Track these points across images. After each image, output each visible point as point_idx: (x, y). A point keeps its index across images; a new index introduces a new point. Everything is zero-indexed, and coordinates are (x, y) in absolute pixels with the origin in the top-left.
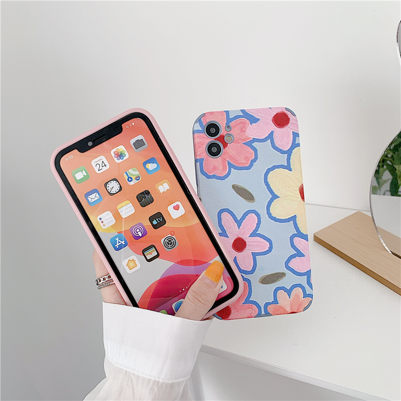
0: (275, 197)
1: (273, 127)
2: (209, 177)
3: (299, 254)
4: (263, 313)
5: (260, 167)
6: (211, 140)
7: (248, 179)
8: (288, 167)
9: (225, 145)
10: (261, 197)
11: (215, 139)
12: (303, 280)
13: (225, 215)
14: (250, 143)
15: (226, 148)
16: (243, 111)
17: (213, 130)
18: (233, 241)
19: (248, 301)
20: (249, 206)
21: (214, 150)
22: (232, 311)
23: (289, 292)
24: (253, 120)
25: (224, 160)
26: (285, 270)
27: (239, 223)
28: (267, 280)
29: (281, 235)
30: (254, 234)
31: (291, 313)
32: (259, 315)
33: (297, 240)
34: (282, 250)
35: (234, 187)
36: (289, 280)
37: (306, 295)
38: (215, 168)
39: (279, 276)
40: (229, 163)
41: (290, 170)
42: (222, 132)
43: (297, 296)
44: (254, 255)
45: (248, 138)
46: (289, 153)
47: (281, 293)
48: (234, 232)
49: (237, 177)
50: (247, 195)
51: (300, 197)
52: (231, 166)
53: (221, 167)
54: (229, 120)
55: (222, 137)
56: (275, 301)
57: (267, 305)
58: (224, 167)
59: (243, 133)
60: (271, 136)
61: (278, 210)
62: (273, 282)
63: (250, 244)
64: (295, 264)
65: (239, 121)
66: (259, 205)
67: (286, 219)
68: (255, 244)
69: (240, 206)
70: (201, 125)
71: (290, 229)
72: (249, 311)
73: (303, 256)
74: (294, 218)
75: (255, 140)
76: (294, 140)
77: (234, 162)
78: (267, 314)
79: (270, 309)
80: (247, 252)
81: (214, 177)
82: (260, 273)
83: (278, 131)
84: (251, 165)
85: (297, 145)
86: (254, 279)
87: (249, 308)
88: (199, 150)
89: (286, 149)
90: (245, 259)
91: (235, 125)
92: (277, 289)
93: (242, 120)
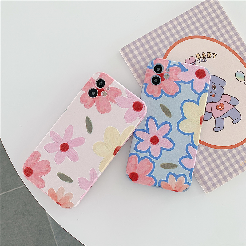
0: (184, 118)
1: (194, 77)
2: (148, 95)
3: (190, 157)
4: (157, 185)
5: (180, 98)
6: (156, 74)
7: (172, 104)
8: (197, 103)
9: (163, 79)
10: (176, 115)
11: (158, 75)
12: (187, 173)
13: (151, 120)
14: (178, 83)
15: (163, 82)
16: (179, 63)
17: (158, 69)
18: (152, 137)
19: (150, 175)
20: (167, 119)
21: (156, 81)
22: (139, 178)
23: (177, 177)
24: (184, 70)
25: (160, 88)
26: (178, 164)
27: (158, 127)
28: (165, 166)
29: (181, 142)
30: (165, 136)
31: (174, 191)
32: (155, 185)
33: (190, 148)
34: (180, 151)
35: (161, 106)
36: (178, 170)
37: (186, 183)
38: (153, 91)
39: (173, 166)
40: (162, 90)
41: (198, 105)
42: (164, 71)
43: (181, 181)
44: (162, 149)
45: (178, 79)
46: (200, 94)
47: (171, 177)
48: (153, 132)
49: (164, 100)
50: (167, 112)
51: (200, 122)
52: (163, 92)
53: (157, 92)
54: (170, 66)
55: (163, 74)
56: (167, 181)
57: (161, 181)
58: (159, 92)
59: (175, 75)
60: (192, 82)
61: (184, 126)
62: (168, 168)
63: (161, 141)
64: (185, 161)
65: (175, 68)
66: (173, 120)
67: (187, 133)
68: (164, 143)
69: (162, 117)
70: (152, 64)
71: (188, 140)
72: (149, 181)
73: (192, 158)
74: (192, 134)
75: (182, 81)
76: (205, 88)
77: (165, 91)
78: (159, 186)
79: (162, 184)
80: (158, 146)
81: (151, 96)
82: (162, 161)
83: (197, 80)
84: (175, 95)
85: (206, 91)
86: (158, 163)
87: (150, 179)
88: (147, 78)
89: (199, 92)
90: (155, 149)
91: (172, 70)
92: (170, 173)
93: (177, 68)
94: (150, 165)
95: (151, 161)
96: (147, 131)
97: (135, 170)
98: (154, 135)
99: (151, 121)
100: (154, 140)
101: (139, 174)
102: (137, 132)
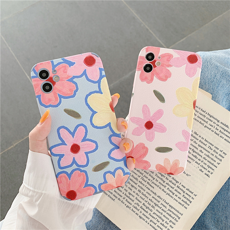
0: (94, 113)
1: (85, 66)
2: (46, 107)
4: (98, 191)
5: (81, 95)
6: (44, 81)
7: (76, 104)
8: (100, 92)
9: (54, 83)
10: (85, 114)
11: (46, 81)
12: (122, 164)
13: (61, 131)
14: (71, 80)
15: (55, 86)
17: (44, 75)
18: (71, 147)
19: (87, 185)
20: (78, 121)
21: (47, 88)
22: (77, 194)
23: (113, 173)
24: (71, 64)
25: (55, 94)
26: (109, 160)
27: (73, 134)
28: (97, 169)
29: (102, 137)
30: (84, 140)
31: (117, 187)
32: (96, 193)
33: (113, 138)
34: (105, 147)
35: (66, 111)
36: (112, 166)
37: (125, 174)
38: (50, 100)
39: (105, 164)
40: (59, 95)
41: (102, 93)
42: (51, 75)
43: (119, 175)
44: (87, 153)
45: (69, 76)
46: (99, 82)
47: (108, 176)
48: (70, 141)
49: (66, 104)
50: (75, 115)
51: (111, 110)
52: (61, 97)
53: (54, 99)
54: (54, 66)
55: (51, 78)
56: (105, 182)
57: (100, 185)
58: (56, 99)
59: (65, 74)
60: (85, 73)
62: (102, 169)
63: (82, 147)
64: (115, 154)
65: (61, 66)
66: (85, 119)
67: (104, 126)
68: (86, 146)
69: (71, 122)
70: (35, 73)
71: (107, 132)
72: (89, 191)
74: (109, 125)
75: (74, 77)
76: (101, 73)
77: (62, 94)
78: (101, 191)
79: (103, 187)
80: (82, 152)
81: (50, 106)
82: (92, 165)
83: (89, 69)
84: (75, 94)
85: (103, 77)
86: (89, 169)
87: (88, 189)
88: (37, 89)
89: (96, 80)
90: (80, 157)
91: (59, 69)
92: (105, 173)
93: (63, 65)
94: (82, 176)
95: (81, 171)
96: (63, 143)
97: (70, 188)
98: (72, 144)
99: (63, 131)
100: (75, 149)
101: (75, 190)
102: (53, 149)
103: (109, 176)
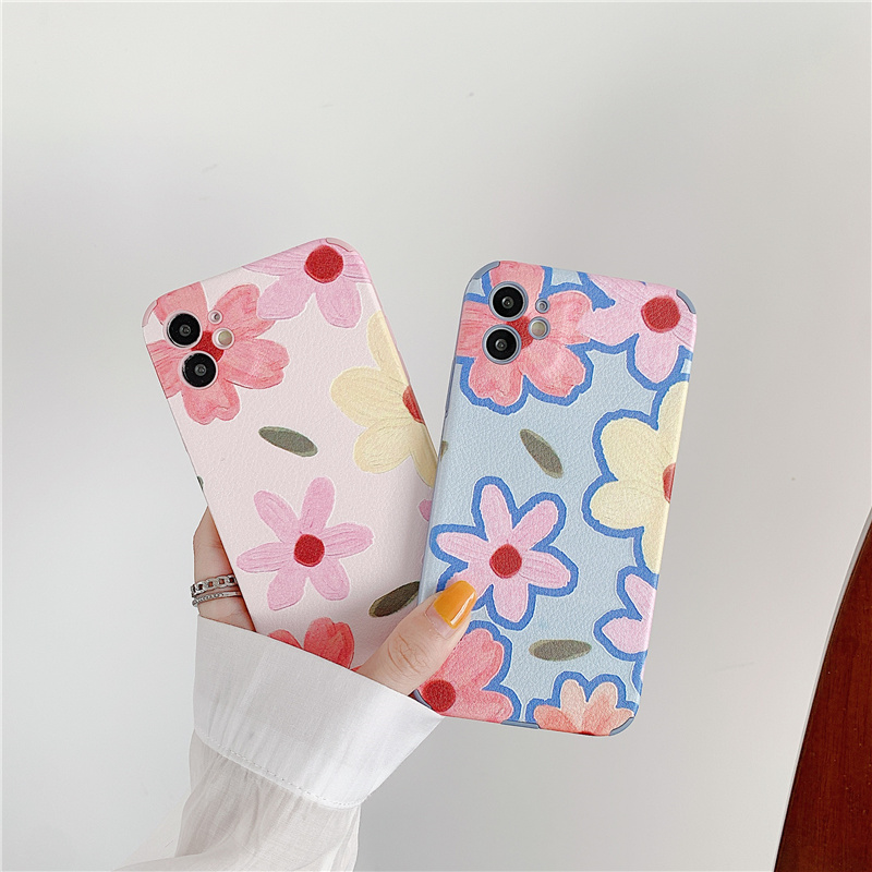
0: (607, 477)
1: (639, 325)
2: (475, 401)
3: (632, 612)
4: (522, 718)
5: (589, 406)
6: (499, 322)
7: (563, 428)
8: (652, 421)
9: (528, 340)
10: (578, 467)
11: (508, 323)
12: (623, 669)
13: (491, 491)
14: (581, 350)
15: (528, 350)
16: (583, 276)
17: (507, 302)
18: (495, 550)
19: (496, 685)
20: (548, 483)
21: (503, 346)
22: (457, 699)
23: (589, 687)
24: (602, 301)
25: (517, 372)
26: (591, 639)
27: (517, 514)
28: (547, 651)
29: (601, 560)
30: (544, 546)
31: (583, 733)
32: (513, 721)
33: (632, 582)
34: (597, 595)
35: (526, 436)
36: (594, 663)
37: (624, 703)
38: (493, 385)
39: (576, 648)
40: (525, 381)
41: (656, 427)
42: (530, 310)
43: (604, 700)
44: (534, 591)
45: (580, 337)
46: (661, 389)
47: (570, 686)
48: (501, 531)
49: (536, 416)
50: (547, 459)
51: (662, 490)
52: (529, 388)
53: (506, 386)
54: (549, 289)
55: (526, 322)
56: (555, 701)
57: (534, 703)
58: (514, 388)
59: (570, 324)
60: (630, 345)
61: (607, 507)
62: (559, 658)
63: (529, 565)
64: (617, 631)
65: (568, 294)
67: (620, 531)
68: (540, 568)
69: (528, 478)
70: (486, 286)
71: (623, 553)
72: (495, 707)
73: (639, 618)
74: (637, 533)
75: (594, 345)
76: (680, 364)
77: (537, 382)
78: (531, 723)
79: (540, 713)
80: (518, 583)
81: (488, 403)
82: (535, 633)
83: (648, 337)
84: (573, 397)
85: (682, 377)
86: (522, 641)
87: (494, 700)
88: (469, 338)
89: (657, 378)
90: (510, 595)
91: (559, 304)
92: (565, 676)
93: (577, 296)
94: (493, 652)
95: (497, 636)
96: (479, 530)
97: (443, 672)
98: (502, 544)
99: (491, 494)
100: (506, 561)
101: (456, 687)
102: (443, 535)
103: (571, 689)
